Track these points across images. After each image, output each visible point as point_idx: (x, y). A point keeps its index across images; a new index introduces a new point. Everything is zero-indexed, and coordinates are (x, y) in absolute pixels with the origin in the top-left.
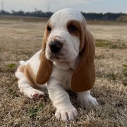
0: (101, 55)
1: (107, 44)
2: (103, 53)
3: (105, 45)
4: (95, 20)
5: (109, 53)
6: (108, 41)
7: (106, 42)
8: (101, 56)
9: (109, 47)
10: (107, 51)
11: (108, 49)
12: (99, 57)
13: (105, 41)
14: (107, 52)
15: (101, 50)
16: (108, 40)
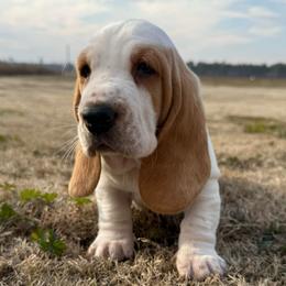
0: (254, 156)
1: (273, 128)
2: (259, 151)
3: (269, 131)
4: (252, 79)
5: (275, 150)
6: (275, 121)
7: (272, 123)
8: (251, 159)
9: (276, 133)
10: (272, 144)
11: (274, 139)
12: (245, 162)
13: (270, 120)
14: (270, 149)
15: (257, 142)
16: (276, 117)
